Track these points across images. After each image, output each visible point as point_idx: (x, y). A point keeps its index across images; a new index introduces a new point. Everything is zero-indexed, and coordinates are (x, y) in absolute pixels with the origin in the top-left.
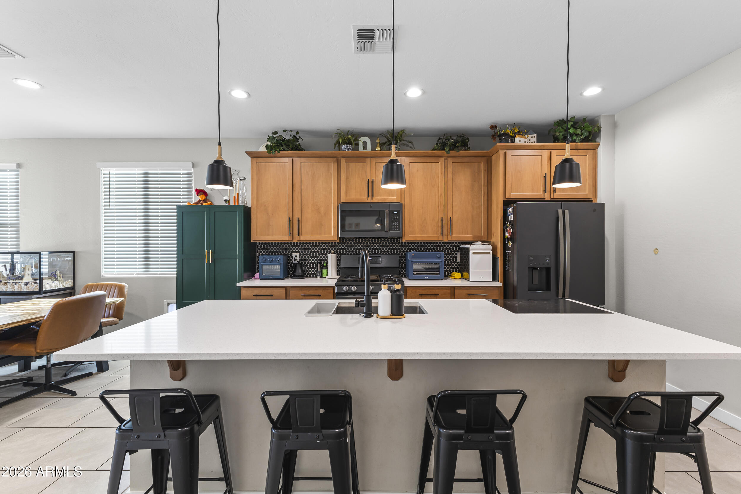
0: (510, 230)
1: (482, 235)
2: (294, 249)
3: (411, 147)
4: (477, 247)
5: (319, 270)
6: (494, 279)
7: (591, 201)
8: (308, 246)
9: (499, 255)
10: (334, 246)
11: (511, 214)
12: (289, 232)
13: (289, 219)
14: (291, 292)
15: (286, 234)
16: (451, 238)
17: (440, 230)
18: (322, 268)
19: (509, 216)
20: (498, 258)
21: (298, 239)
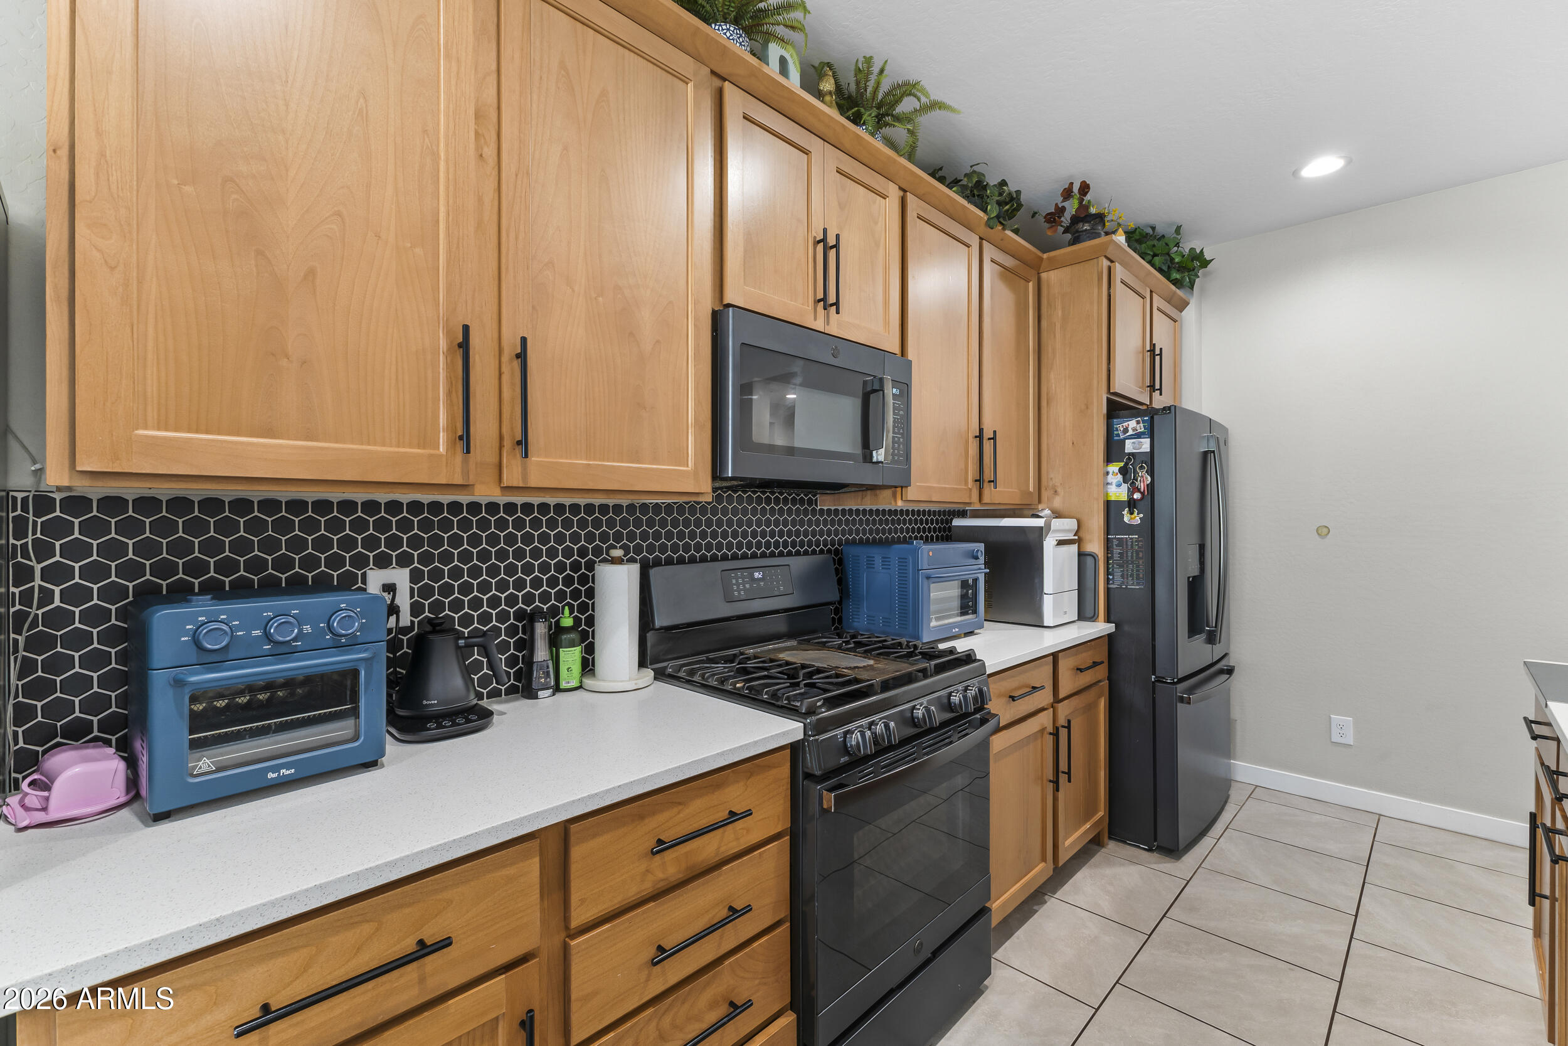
1: (1034, 484)
4: (1050, 525)
5: (541, 653)
6: (1082, 618)
8: (465, 525)
10: (625, 524)
11: (1138, 436)
12: (450, 428)
13: (449, 333)
14: (577, 852)
15: (426, 440)
16: (993, 496)
17: (972, 473)
18: (555, 641)
19: (1123, 442)
20: (1094, 556)
21: (512, 476)
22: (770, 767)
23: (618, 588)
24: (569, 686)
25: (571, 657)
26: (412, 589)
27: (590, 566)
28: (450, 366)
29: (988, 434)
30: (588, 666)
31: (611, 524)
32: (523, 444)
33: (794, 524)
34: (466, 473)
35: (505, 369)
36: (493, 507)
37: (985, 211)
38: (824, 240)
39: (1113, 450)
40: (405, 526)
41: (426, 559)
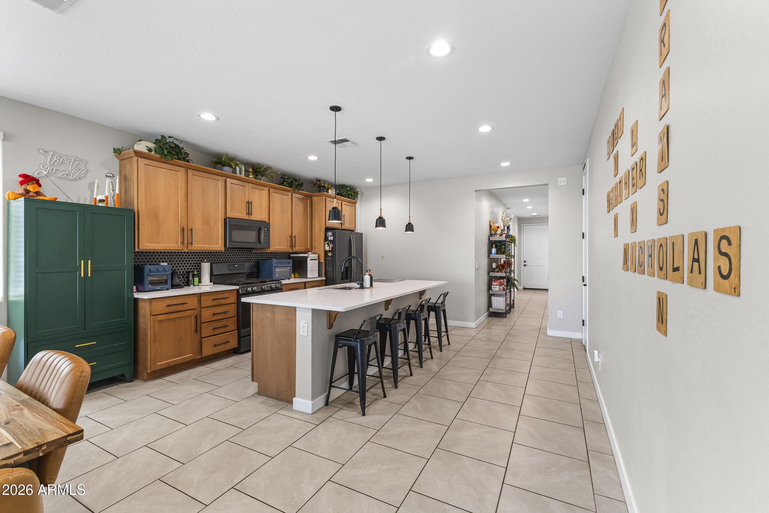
0: (332, 246)
1: (309, 248)
2: (161, 258)
3: (271, 181)
4: (311, 256)
5: (191, 278)
6: (320, 276)
7: (353, 231)
8: (176, 255)
9: (322, 260)
10: (207, 255)
11: (331, 236)
12: (181, 241)
13: (181, 228)
14: (202, 298)
15: (178, 244)
16: (295, 250)
17: (289, 244)
18: (194, 276)
19: (328, 237)
20: (322, 263)
21: (190, 248)
22: (233, 292)
23: (206, 267)
24: (196, 284)
25: (196, 279)
27: (200, 263)
28: (181, 233)
29: (294, 235)
30: (200, 282)
31: (204, 255)
32: (191, 243)
33: (246, 255)
34: (183, 248)
35: (189, 232)
36: (188, 253)
37: (292, 188)
38: (248, 202)
39: (326, 239)
40: (166, 256)
41: (170, 261)
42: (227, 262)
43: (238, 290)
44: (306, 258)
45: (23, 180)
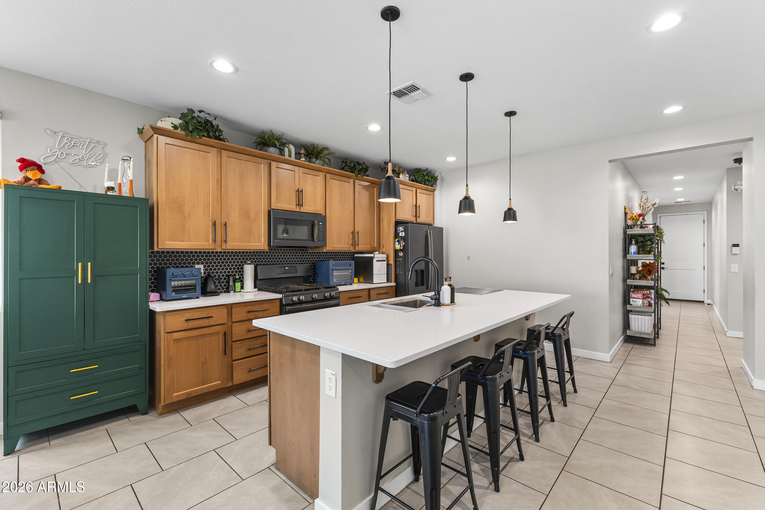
0: (403, 243)
1: (376, 246)
2: (196, 260)
3: (328, 165)
4: (377, 256)
5: (231, 283)
6: (388, 280)
7: (432, 225)
8: (215, 256)
9: (392, 262)
10: (251, 256)
11: (402, 231)
12: (212, 239)
13: (212, 222)
14: (233, 309)
15: (208, 241)
16: (358, 248)
17: (351, 242)
18: (235, 281)
19: (399, 233)
20: (391, 264)
21: (224, 247)
22: (274, 302)
23: (249, 270)
24: (237, 291)
25: (238, 285)
26: (204, 269)
27: (243, 265)
28: (212, 228)
29: (356, 231)
30: (242, 288)
31: (249, 256)
32: (226, 241)
33: (301, 256)
34: (215, 247)
35: (222, 227)
36: (221, 253)
37: (354, 173)
38: (298, 191)
39: (396, 235)
40: (202, 256)
41: (207, 263)
42: (276, 264)
43: (281, 300)
44: (372, 258)
45: (21, 165)
